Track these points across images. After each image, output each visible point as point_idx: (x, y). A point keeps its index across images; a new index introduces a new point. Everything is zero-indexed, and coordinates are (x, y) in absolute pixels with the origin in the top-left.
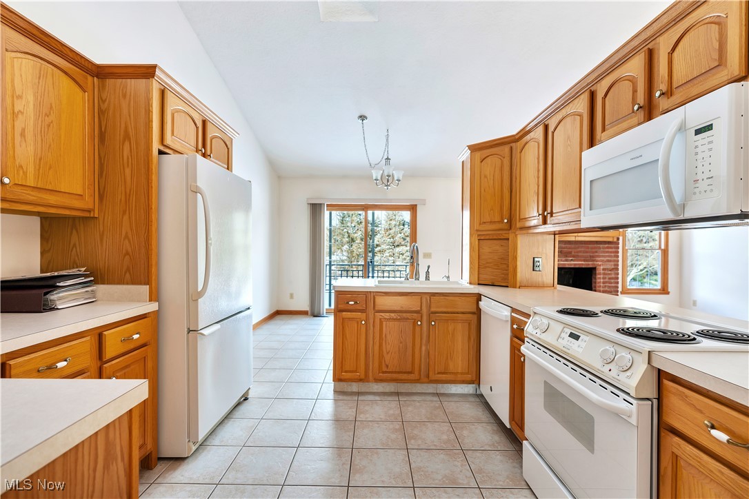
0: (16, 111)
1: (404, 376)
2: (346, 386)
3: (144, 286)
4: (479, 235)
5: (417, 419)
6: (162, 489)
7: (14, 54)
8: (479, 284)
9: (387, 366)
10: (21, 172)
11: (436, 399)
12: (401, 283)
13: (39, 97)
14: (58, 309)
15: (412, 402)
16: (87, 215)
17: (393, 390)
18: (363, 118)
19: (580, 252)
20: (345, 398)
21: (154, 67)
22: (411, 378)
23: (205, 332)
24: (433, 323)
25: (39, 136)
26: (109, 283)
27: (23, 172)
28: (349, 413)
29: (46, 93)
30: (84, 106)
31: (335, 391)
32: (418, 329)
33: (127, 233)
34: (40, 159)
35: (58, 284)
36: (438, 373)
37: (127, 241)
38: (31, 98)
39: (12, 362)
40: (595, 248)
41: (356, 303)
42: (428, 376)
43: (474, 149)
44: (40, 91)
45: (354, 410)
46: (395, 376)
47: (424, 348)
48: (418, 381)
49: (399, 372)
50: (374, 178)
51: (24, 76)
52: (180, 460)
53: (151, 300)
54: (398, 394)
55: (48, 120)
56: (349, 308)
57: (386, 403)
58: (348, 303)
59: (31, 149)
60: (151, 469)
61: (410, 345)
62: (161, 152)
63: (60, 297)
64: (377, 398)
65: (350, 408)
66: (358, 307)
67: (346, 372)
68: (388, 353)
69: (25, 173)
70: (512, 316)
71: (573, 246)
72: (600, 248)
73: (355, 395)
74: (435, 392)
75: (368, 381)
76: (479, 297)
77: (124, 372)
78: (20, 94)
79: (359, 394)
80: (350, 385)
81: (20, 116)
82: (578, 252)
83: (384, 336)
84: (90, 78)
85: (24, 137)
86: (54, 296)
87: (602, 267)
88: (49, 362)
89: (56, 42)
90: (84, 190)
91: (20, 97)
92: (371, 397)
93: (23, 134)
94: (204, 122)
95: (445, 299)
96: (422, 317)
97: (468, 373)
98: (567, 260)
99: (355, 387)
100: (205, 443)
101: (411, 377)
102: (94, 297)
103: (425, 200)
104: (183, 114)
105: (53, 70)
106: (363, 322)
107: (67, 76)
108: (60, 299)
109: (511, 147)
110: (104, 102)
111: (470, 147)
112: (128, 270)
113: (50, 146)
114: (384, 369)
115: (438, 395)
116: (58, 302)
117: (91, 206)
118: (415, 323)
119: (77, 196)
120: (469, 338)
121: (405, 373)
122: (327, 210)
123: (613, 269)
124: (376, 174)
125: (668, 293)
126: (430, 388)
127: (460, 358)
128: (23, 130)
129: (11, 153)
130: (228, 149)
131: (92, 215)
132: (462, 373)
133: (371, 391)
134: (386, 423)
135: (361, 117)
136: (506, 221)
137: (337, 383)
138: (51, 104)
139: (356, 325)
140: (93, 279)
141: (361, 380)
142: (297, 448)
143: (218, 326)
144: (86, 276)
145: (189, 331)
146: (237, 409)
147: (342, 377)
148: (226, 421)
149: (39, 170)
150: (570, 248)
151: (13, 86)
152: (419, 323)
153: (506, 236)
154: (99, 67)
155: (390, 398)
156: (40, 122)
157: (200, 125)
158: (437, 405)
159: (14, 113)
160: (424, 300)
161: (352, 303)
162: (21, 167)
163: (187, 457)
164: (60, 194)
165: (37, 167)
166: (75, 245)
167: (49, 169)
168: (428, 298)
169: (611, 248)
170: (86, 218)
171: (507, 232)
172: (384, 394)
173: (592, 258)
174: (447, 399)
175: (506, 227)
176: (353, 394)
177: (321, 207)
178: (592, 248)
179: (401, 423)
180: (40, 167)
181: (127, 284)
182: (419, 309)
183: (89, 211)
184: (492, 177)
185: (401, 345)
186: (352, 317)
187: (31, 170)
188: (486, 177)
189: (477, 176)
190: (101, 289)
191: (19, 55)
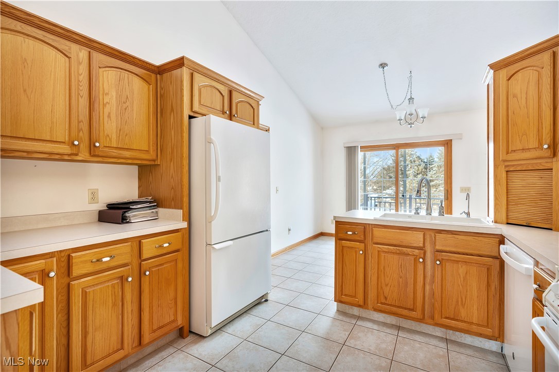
0: (105, 103)
1: (405, 312)
2: (347, 308)
3: (179, 210)
4: (506, 166)
5: (410, 362)
6: (181, 355)
7: (104, 69)
8: (508, 224)
9: (386, 298)
10: (108, 139)
11: (443, 345)
12: (410, 217)
13: (119, 93)
14: (131, 222)
15: (412, 342)
16: (152, 163)
17: (394, 323)
18: (383, 65)
20: (344, 319)
21: (182, 58)
22: (413, 316)
23: (216, 247)
24: (438, 262)
25: (119, 116)
26: (165, 208)
27: (110, 139)
28: (341, 336)
29: (124, 90)
30: (149, 94)
31: (338, 310)
32: (421, 267)
33: (172, 174)
34: (120, 130)
35: (131, 207)
36: (446, 318)
37: (172, 180)
38: (114, 94)
39: (73, 255)
41: (354, 233)
42: (432, 318)
43: (496, 67)
44: (120, 89)
45: (347, 333)
46: (394, 309)
47: (427, 287)
48: (421, 320)
49: (399, 307)
50: (398, 119)
51: (109, 81)
52: (202, 337)
53: (183, 221)
54: (399, 328)
55: (125, 106)
56: (348, 238)
57: (382, 334)
58: (347, 233)
59: (114, 125)
60: (184, 338)
61: (411, 281)
62: (191, 117)
63: (135, 215)
64: (375, 327)
65: (345, 330)
66: (357, 238)
67: (346, 295)
68: (387, 285)
69: (110, 140)
70: (535, 272)
73: (355, 318)
74: (444, 337)
75: (367, 308)
76: (502, 240)
77: (157, 268)
78: (107, 92)
79: (359, 318)
80: (352, 308)
81: (107, 105)
83: (382, 268)
84: (153, 76)
85: (110, 117)
86: (129, 214)
88: (98, 256)
89: (130, 57)
90: (149, 146)
91: (107, 94)
92: (369, 325)
93: (109, 116)
94: (230, 92)
95: (454, 237)
96: (425, 253)
97: (487, 326)
99: (356, 311)
100: (223, 329)
101: (413, 314)
102: (157, 216)
103: (462, 134)
104: (209, 89)
105: (128, 74)
106: (361, 252)
107: (138, 77)
108: (134, 216)
109: (554, 53)
110: (162, 89)
111: (492, 66)
112: (173, 199)
113: (126, 121)
114: (383, 301)
115: (447, 341)
116: (132, 218)
117: (154, 157)
118: (416, 260)
119: (145, 152)
120: (488, 285)
121: (406, 309)
122: (361, 151)
124: (401, 114)
126: (439, 332)
127: (475, 307)
128: (109, 113)
129: (102, 128)
130: (254, 109)
131: (156, 163)
132: (478, 325)
133: (373, 318)
134: (373, 356)
135: (381, 65)
136: (545, 146)
137: (339, 304)
138: (127, 96)
139: (355, 255)
140: (156, 204)
141: (360, 306)
142: (282, 355)
143: (231, 242)
144: (150, 202)
145: (207, 244)
146: (256, 307)
147: (342, 300)
148: (244, 315)
149: (119, 137)
151: (103, 88)
152: (421, 260)
153: (548, 166)
154: (158, 67)
155: (388, 331)
156: (120, 107)
157: (226, 94)
158: (441, 353)
159: (104, 104)
160: (428, 237)
161: (350, 233)
162: (108, 136)
163: (206, 337)
164: (133, 151)
165: (118, 136)
166: (151, 182)
167: (126, 136)
168: (433, 235)
170: (153, 165)
171: (549, 160)
172: (385, 324)
174: (457, 349)
175: (547, 155)
176: (353, 316)
177: (355, 149)
179: (389, 361)
180: (120, 135)
181: (173, 208)
182: (422, 245)
183: (154, 161)
184: (524, 96)
185: (401, 280)
186: (350, 245)
187: (114, 137)
188: (515, 96)
189: (503, 98)
190: (161, 211)
191: (107, 69)
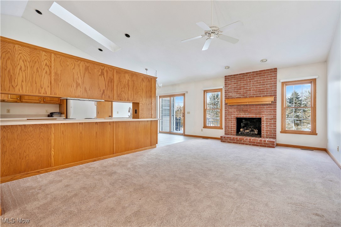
19: (253, 110)
40: (261, 108)
71: (248, 107)
72: (264, 108)
82: (251, 110)
87: (265, 118)
98: (245, 114)
123: (272, 118)
125: (316, 134)
135: (146, 69)
150: (247, 108)
169: (271, 107)
173: (260, 113)
178: (259, 108)
